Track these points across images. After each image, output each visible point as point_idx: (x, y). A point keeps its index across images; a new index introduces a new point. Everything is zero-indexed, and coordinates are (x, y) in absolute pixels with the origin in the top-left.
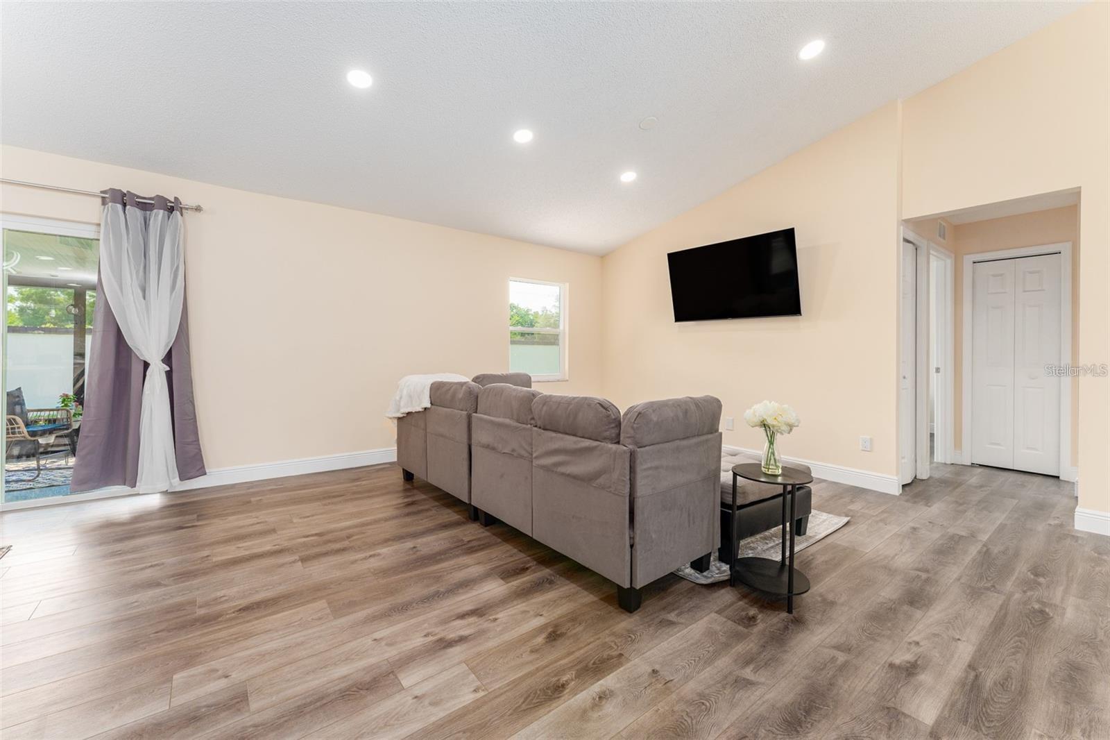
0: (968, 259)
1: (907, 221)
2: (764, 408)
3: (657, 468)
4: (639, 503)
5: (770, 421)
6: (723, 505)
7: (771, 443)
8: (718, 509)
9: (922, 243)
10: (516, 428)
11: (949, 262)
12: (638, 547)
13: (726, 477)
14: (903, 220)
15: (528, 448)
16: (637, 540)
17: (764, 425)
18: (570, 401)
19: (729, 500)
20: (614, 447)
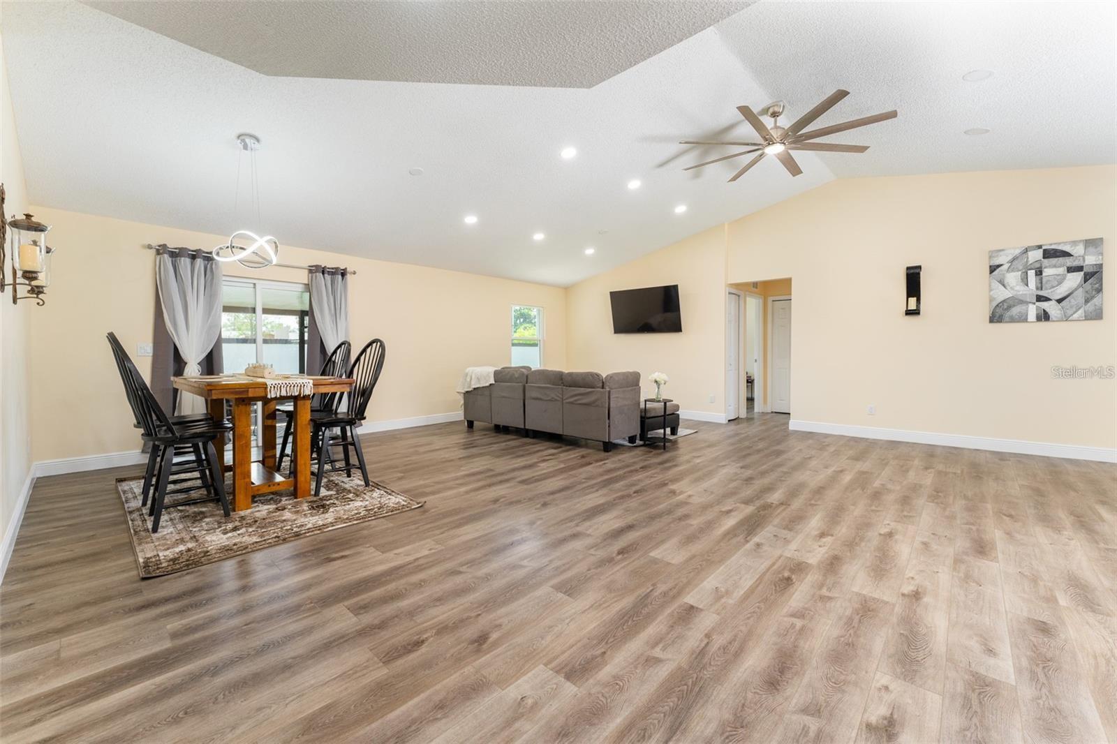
0: (770, 299)
1: (732, 285)
2: (657, 376)
3: (617, 397)
4: (611, 410)
5: (658, 380)
6: (641, 417)
7: (659, 388)
8: (639, 419)
9: (741, 293)
10: (554, 388)
11: (761, 301)
12: (611, 426)
13: (642, 406)
14: (730, 284)
15: (561, 396)
16: (611, 424)
17: (656, 382)
18: (582, 374)
19: (643, 414)
20: (602, 390)
